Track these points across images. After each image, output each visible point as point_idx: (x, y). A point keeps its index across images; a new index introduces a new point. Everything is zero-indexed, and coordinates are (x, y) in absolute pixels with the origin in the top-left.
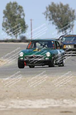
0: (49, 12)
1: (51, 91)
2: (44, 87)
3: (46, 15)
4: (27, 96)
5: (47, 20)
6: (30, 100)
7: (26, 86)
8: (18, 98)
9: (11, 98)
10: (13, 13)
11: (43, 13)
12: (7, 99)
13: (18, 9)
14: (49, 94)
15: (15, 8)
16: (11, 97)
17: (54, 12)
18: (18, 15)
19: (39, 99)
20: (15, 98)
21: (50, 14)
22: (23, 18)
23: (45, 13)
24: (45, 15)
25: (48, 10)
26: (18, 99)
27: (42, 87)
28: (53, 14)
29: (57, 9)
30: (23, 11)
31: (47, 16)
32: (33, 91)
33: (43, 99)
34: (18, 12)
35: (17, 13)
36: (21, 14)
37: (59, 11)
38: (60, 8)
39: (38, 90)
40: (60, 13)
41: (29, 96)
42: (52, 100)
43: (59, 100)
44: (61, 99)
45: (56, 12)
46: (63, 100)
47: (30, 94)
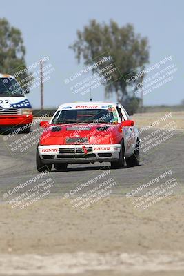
0: (85, 44)
1: (91, 232)
2: (74, 224)
3: (77, 49)
4: (33, 246)
5: (79, 62)
6: (39, 254)
7: (30, 222)
8: (10, 250)
11: (70, 47)
13: (9, 36)
14: (85, 240)
17: (94, 42)
19: (61, 252)
20: (3, 251)
21: (88, 48)
22: (23, 59)
23: (75, 45)
24: (75, 50)
25: (82, 38)
26: (9, 253)
27: (68, 224)
28: (94, 49)
29: (103, 38)
30: (22, 42)
31: (79, 53)
32: (48, 233)
33: (72, 252)
36: (17, 48)
37: (108, 40)
38: (111, 35)
39: (60, 230)
40: (111, 47)
41: (38, 246)
42: (93, 255)
43: (111, 254)
44: (115, 253)
45: (102, 43)
46: (119, 255)
47: (39, 240)
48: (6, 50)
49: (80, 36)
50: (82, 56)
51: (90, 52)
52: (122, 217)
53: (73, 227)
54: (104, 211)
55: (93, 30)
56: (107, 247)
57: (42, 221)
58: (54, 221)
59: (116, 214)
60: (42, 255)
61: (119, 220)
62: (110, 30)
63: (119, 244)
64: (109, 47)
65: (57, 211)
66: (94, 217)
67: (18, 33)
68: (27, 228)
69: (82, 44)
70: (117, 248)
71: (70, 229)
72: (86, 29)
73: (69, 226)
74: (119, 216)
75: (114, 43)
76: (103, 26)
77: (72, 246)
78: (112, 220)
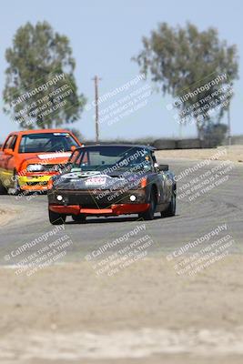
0: (153, 54)
1: (160, 303)
2: (138, 293)
3: (142, 62)
4: (84, 322)
6: (92, 332)
7: (81, 290)
8: (54, 327)
9: (31, 327)
10: (37, 58)
11: (133, 59)
12: (19, 330)
13: (53, 44)
14: (152, 313)
15: (43, 43)
16: (30, 324)
17: (167, 53)
18: (53, 63)
19: (121, 328)
20: (45, 328)
21: (157, 60)
22: (71, 75)
23: (140, 56)
24: (139, 63)
25: (150, 47)
26: (54, 331)
27: (130, 292)
28: (166, 60)
29: (177, 47)
30: (70, 53)
31: (146, 67)
32: (103, 305)
33: (135, 328)
34: (53, 53)
35: (49, 58)
36: (64, 60)
37: (185, 49)
38: (188, 42)
39: (119, 300)
40: (188, 58)
42: (163, 333)
43: (186, 331)
44: (191, 330)
45: (176, 53)
46: (196, 332)
47: (92, 314)
48: (48, 63)
49: (146, 44)
50: (149, 70)
51: (160, 64)
53: (137, 296)
55: (164, 37)
56: (180, 322)
57: (96, 288)
62: (187, 35)
63: (197, 318)
66: (165, 282)
67: (65, 41)
68: (76, 298)
69: (149, 54)
70: (195, 323)
71: (133, 299)
73: (132, 295)
74: (197, 282)
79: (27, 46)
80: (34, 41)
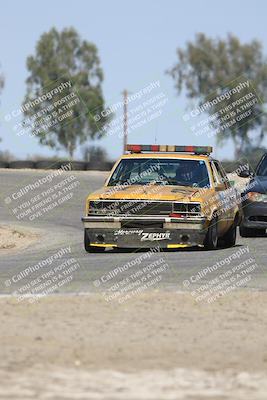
0: (190, 68)
1: (195, 340)
2: (170, 329)
3: (177, 76)
4: (111, 359)
5: (179, 93)
6: (119, 370)
7: (107, 323)
8: (78, 363)
9: (52, 362)
10: (62, 67)
11: (167, 72)
12: (40, 365)
13: (80, 53)
14: (186, 352)
15: (69, 51)
16: (52, 359)
17: (204, 66)
18: (80, 74)
19: (151, 368)
20: (68, 364)
21: (193, 74)
22: (99, 86)
23: (174, 69)
24: (174, 76)
25: (185, 59)
26: (77, 368)
27: (162, 328)
28: (203, 74)
29: (216, 60)
30: (98, 63)
31: (180, 82)
32: (132, 341)
33: (167, 368)
34: (79, 63)
35: (75, 68)
36: (91, 71)
37: (224, 63)
38: (228, 55)
39: (149, 337)
40: (227, 73)
41: (118, 359)
42: (198, 374)
43: (224, 373)
44: (230, 371)
45: (214, 67)
46: (235, 375)
47: (120, 350)
48: (74, 73)
49: (181, 56)
50: (184, 85)
51: (196, 78)
52: (241, 319)
53: (169, 333)
54: (214, 311)
55: (202, 49)
56: (217, 363)
57: (123, 323)
58: (141, 322)
59: (231, 315)
60: (124, 371)
61: (236, 324)
62: (228, 47)
63: (235, 358)
64: (224, 72)
65: (146, 308)
66: (200, 319)
67: (92, 49)
68: (102, 332)
69: (185, 68)
70: (233, 365)
71: (165, 335)
72: (191, 47)
73: (163, 332)
74: (235, 319)
75: (232, 67)
76: (217, 42)
77: (167, 360)
78: (225, 324)
79: (51, 54)
80: (58, 49)
